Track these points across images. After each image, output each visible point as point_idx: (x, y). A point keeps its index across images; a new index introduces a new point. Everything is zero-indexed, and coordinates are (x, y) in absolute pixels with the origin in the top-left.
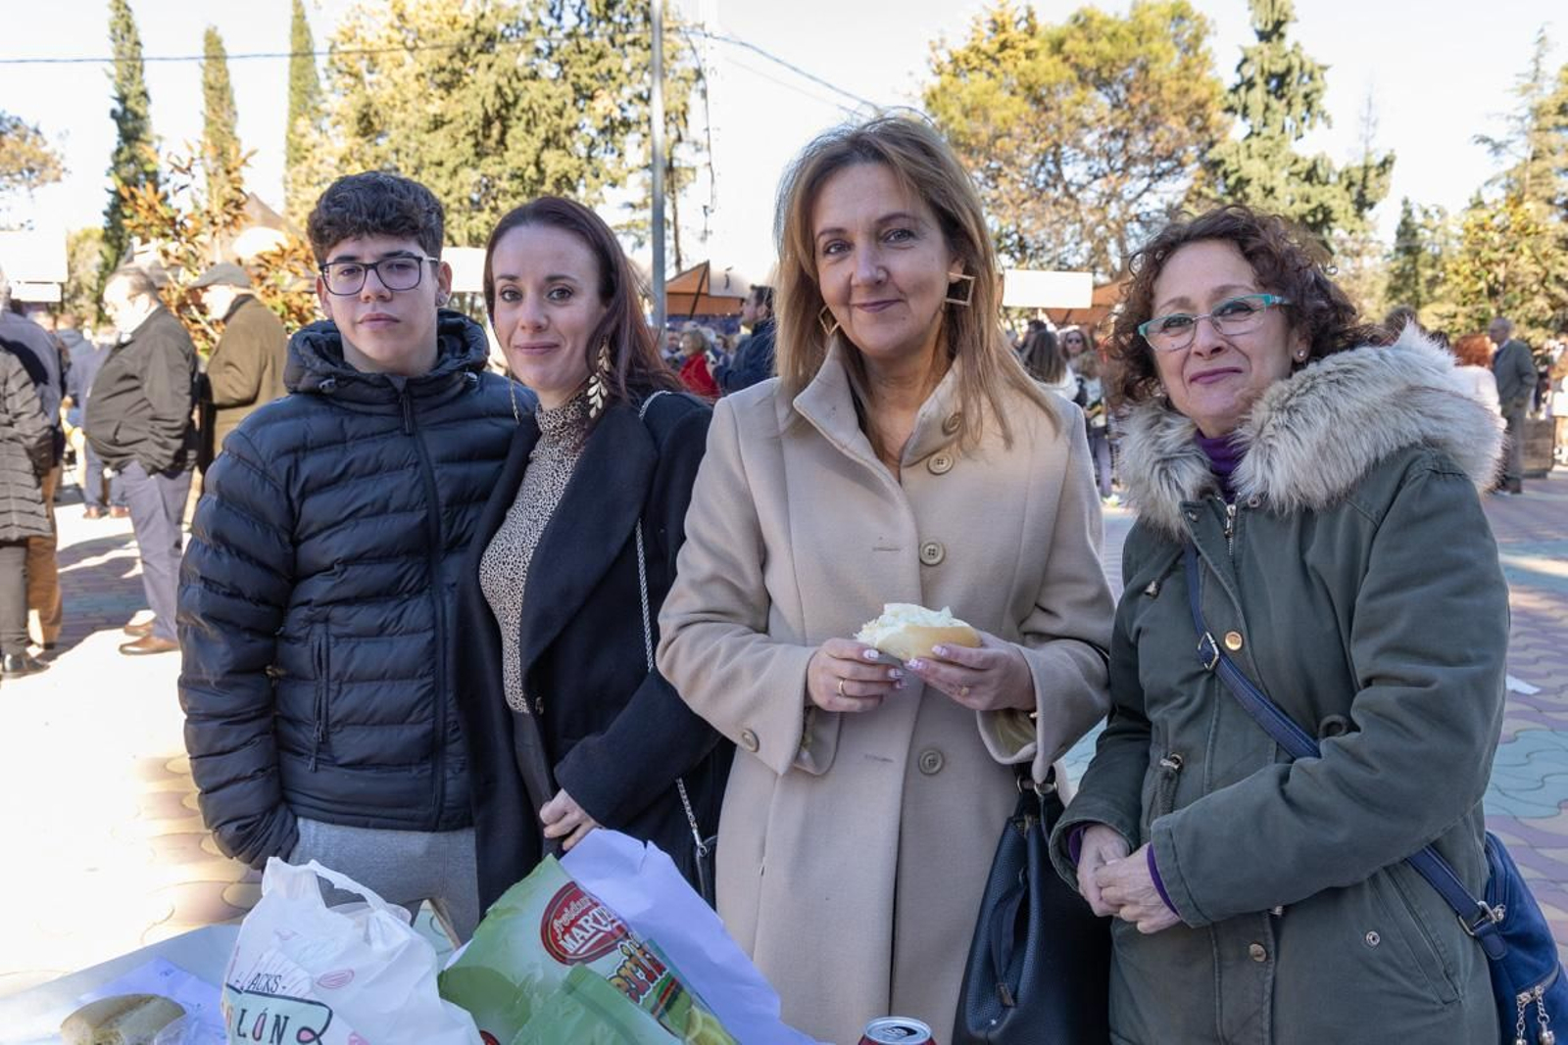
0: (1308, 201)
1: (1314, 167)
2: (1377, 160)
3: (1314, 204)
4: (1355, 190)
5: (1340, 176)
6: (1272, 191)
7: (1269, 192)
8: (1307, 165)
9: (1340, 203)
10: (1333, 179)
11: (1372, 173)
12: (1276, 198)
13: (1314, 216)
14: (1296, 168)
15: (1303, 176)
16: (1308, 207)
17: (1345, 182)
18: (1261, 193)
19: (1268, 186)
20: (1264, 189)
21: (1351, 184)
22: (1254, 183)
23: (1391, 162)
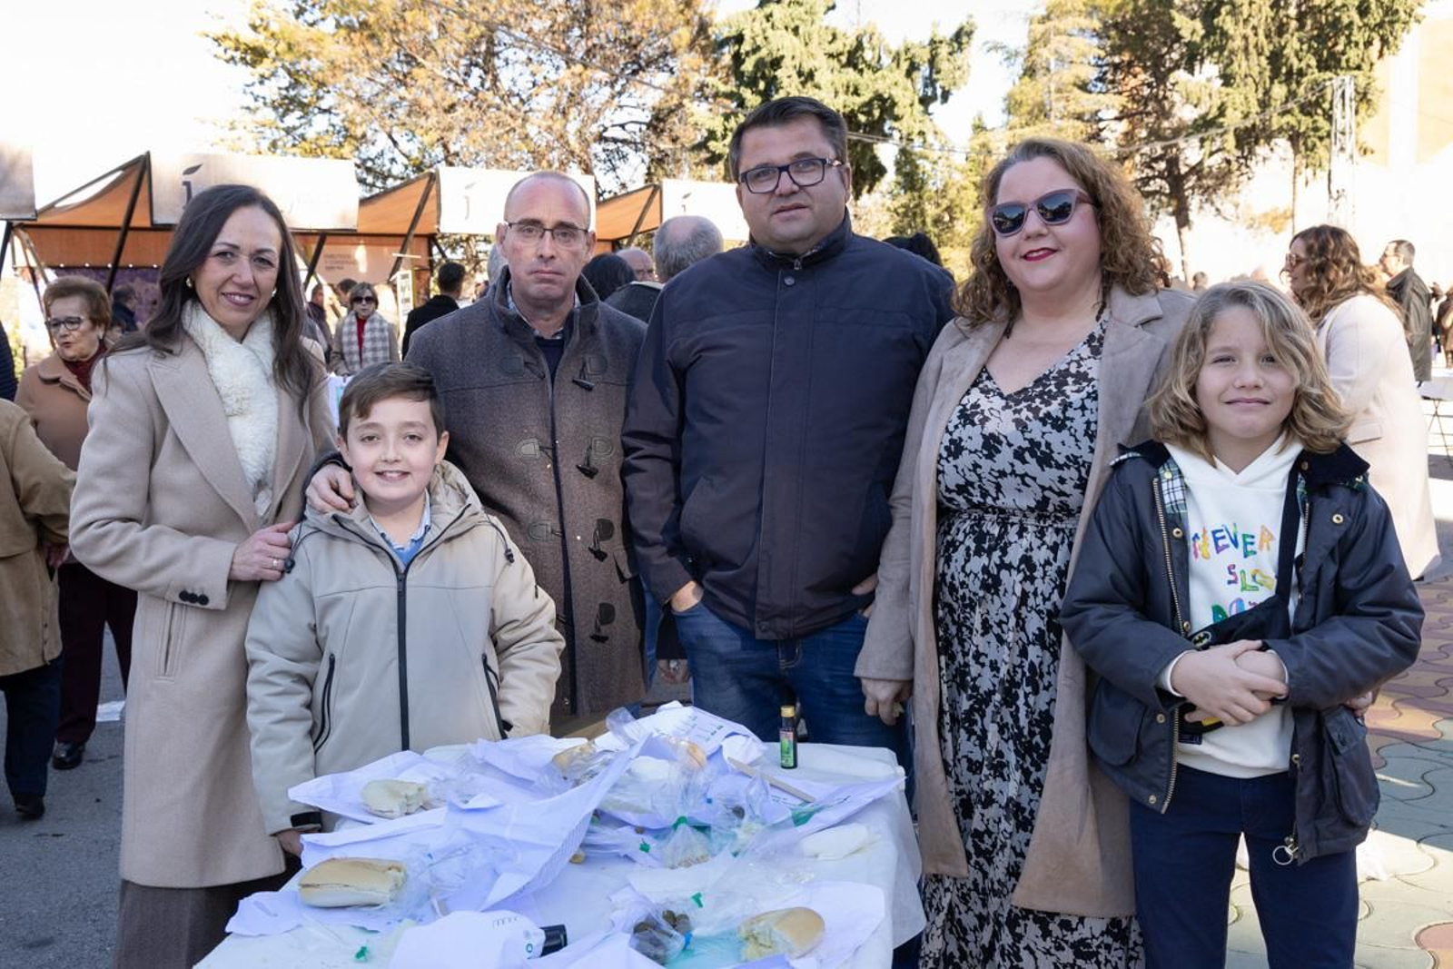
0: (856, 92)
1: (860, 46)
2: (947, 32)
3: (866, 96)
4: (919, 76)
5: (897, 58)
6: (811, 75)
7: (807, 77)
8: (851, 42)
9: (905, 94)
10: (886, 60)
11: (944, 50)
12: (817, 87)
13: (869, 114)
14: (834, 48)
15: (844, 59)
16: (859, 101)
17: (905, 65)
18: (796, 80)
19: (806, 69)
20: (800, 74)
21: (913, 68)
22: (787, 62)
23: (969, 34)
